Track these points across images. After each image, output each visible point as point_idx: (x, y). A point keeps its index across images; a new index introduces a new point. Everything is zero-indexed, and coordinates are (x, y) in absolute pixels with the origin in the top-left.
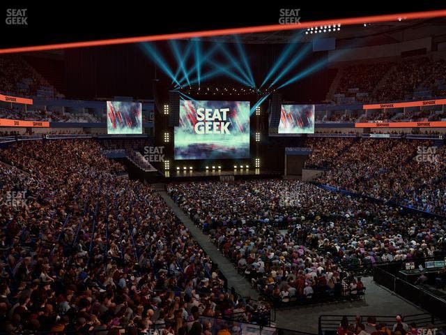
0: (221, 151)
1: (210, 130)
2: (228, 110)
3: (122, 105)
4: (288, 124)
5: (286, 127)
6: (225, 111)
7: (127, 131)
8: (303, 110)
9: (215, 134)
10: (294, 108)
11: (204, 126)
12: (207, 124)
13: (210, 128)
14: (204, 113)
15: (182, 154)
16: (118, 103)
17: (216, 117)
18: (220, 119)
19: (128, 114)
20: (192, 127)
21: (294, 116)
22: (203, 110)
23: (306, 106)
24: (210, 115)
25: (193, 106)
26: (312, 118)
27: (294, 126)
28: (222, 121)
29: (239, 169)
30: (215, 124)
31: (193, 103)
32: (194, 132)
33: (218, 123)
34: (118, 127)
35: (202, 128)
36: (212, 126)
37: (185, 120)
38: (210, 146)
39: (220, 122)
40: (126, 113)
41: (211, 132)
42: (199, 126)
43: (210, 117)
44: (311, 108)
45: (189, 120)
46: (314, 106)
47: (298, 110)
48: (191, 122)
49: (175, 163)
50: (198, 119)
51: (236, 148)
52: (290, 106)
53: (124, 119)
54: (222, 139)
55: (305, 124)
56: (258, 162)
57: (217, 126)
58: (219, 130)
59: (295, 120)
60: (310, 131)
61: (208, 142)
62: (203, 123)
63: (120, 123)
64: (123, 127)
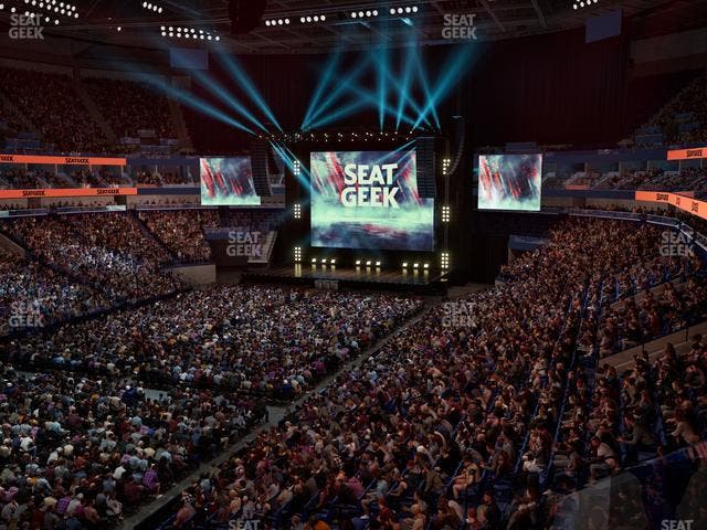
0: (383, 235)
1: (365, 200)
2: (395, 166)
3: (226, 163)
4: (495, 192)
5: (491, 198)
6: (390, 168)
7: (234, 201)
8: (522, 165)
9: (374, 208)
10: (505, 161)
11: (356, 193)
12: (361, 190)
13: (365, 197)
14: (355, 171)
15: (323, 238)
16: (219, 160)
17: (376, 179)
18: (382, 182)
19: (236, 175)
20: (337, 195)
21: (504, 176)
22: (354, 166)
23: (526, 157)
24: (365, 175)
25: (338, 161)
26: (537, 181)
27: (505, 197)
28: (386, 185)
29: (410, 269)
30: (374, 190)
31: (338, 157)
32: (340, 203)
33: (379, 189)
34: (217, 195)
35: (353, 197)
36: (369, 194)
37: (327, 183)
38: (366, 228)
39: (382, 186)
40: (232, 174)
41: (367, 204)
42: (348, 194)
43: (365, 178)
44: (534, 161)
45: (332, 184)
46: (540, 158)
47: (512, 165)
48: (336, 186)
49: (310, 252)
50: (347, 181)
51: (409, 232)
52: (498, 157)
53: (229, 183)
54: (384, 217)
55: (524, 192)
56: (445, 260)
57: (377, 193)
58: (381, 200)
59: (507, 183)
60: (533, 205)
61: (363, 220)
62: (354, 189)
63: (222, 190)
64: (227, 194)
